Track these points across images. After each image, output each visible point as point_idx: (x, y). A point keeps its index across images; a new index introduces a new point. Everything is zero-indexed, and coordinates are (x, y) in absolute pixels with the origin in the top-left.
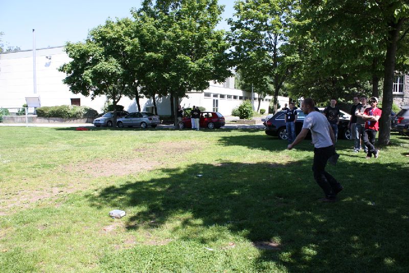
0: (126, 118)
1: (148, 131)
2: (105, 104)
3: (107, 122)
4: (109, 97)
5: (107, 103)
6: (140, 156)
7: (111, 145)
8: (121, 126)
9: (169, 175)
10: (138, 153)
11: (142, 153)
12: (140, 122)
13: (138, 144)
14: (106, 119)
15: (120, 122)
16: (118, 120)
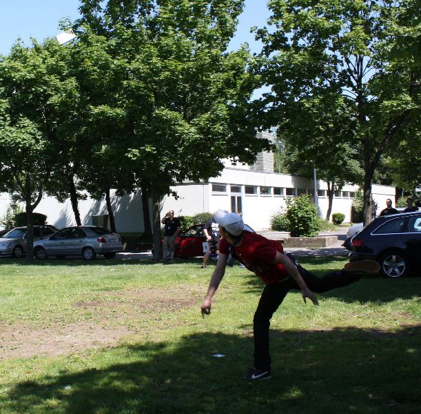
0: (52, 239)
1: (97, 267)
2: (9, 210)
3: (12, 248)
4: (15, 198)
5: (12, 211)
6: (88, 316)
7: (26, 294)
8: (42, 256)
9: (147, 356)
10: (81, 311)
11: (91, 310)
12: (82, 247)
13: (79, 292)
14: (10, 243)
15: (39, 247)
16: (35, 244)
